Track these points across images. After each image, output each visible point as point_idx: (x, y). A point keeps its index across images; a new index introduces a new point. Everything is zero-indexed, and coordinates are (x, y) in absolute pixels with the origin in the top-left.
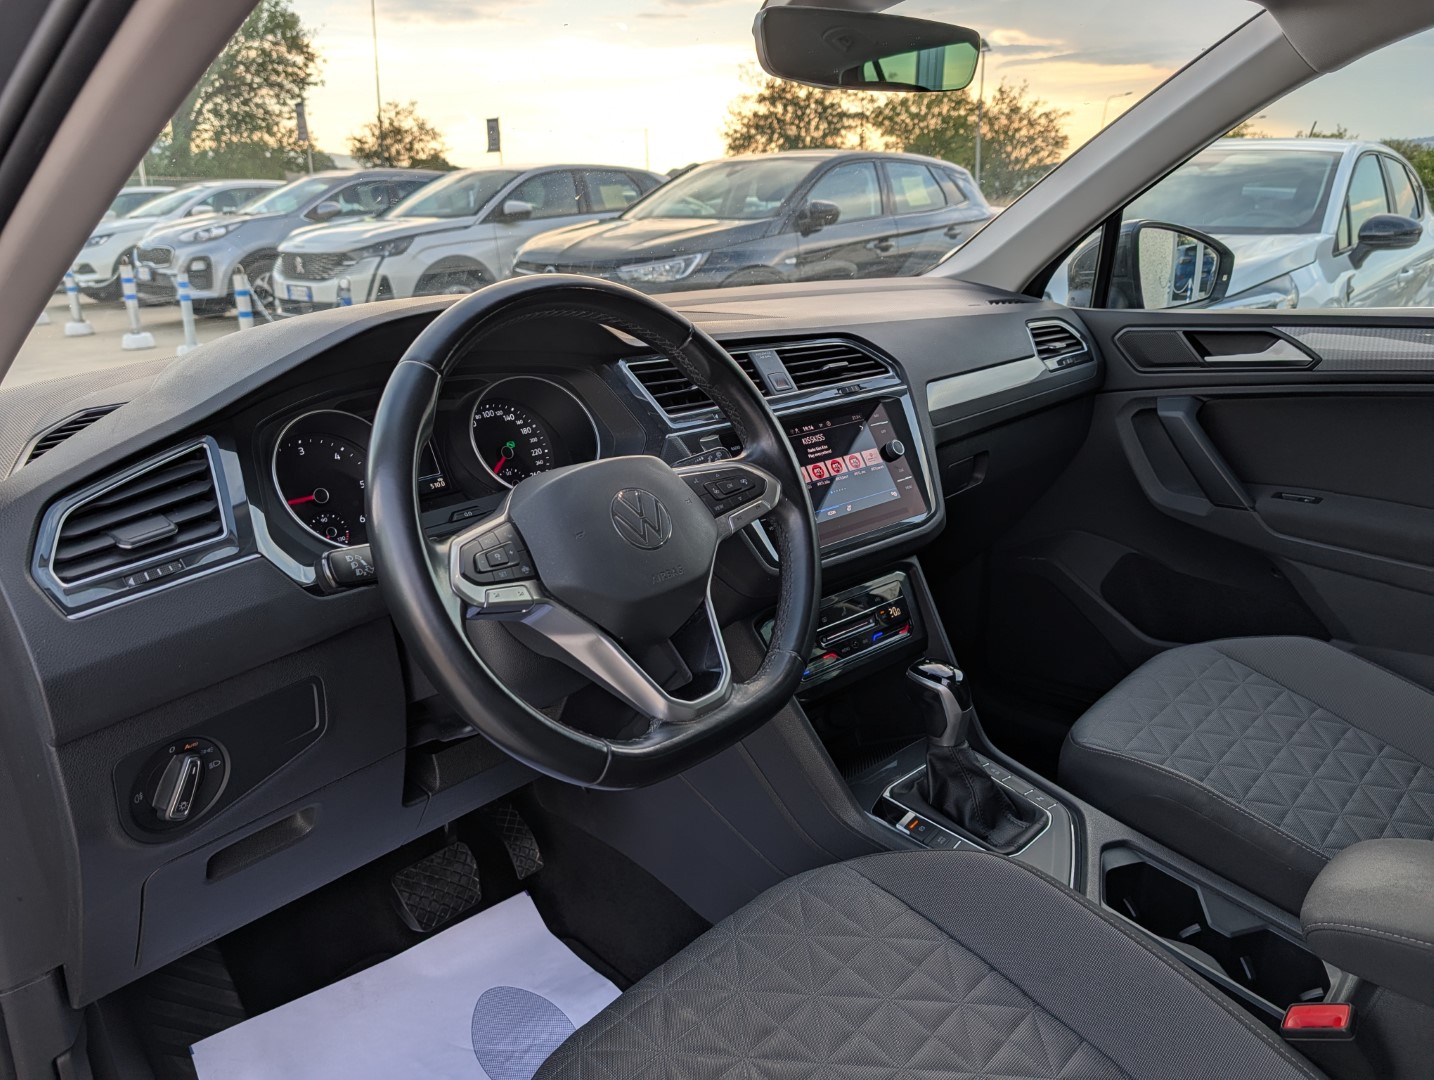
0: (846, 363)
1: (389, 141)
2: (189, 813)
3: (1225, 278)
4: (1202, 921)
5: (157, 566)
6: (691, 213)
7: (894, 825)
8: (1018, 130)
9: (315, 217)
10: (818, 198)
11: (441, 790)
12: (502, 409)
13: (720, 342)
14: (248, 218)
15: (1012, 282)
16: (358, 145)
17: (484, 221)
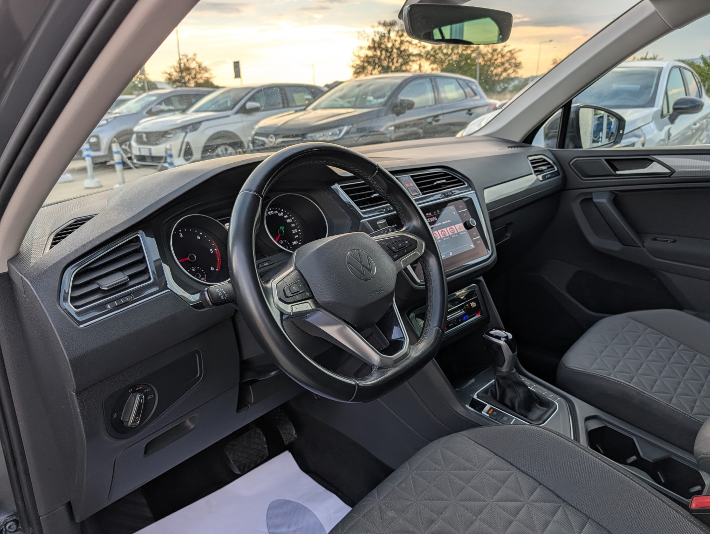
0: (445, 181)
1: (184, 74)
2: (140, 423)
3: (621, 132)
4: (638, 455)
5: (120, 298)
6: (339, 106)
7: (481, 412)
8: (496, 60)
9: (151, 113)
10: (402, 97)
11: (254, 403)
12: (277, 210)
13: (390, 172)
14: (117, 115)
15: (518, 137)
16: (168, 76)
17: (237, 113)
